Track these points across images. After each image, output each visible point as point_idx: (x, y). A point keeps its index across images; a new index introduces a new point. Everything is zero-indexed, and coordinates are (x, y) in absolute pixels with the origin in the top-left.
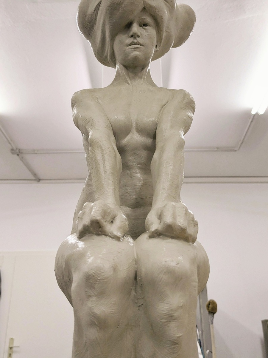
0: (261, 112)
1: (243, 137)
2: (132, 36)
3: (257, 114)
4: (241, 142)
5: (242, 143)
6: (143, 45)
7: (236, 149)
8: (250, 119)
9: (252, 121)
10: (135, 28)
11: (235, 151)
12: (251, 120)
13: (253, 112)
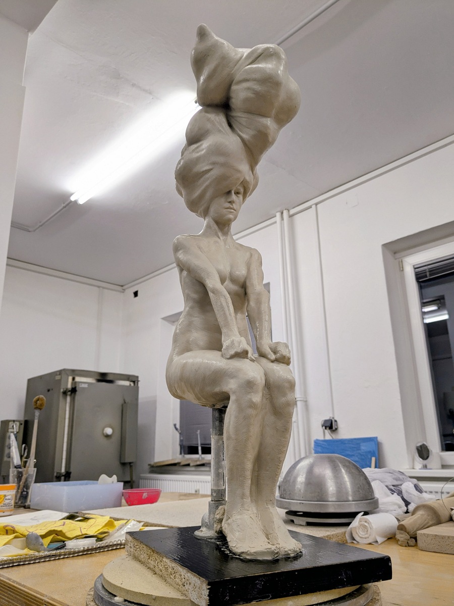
0: (81, 202)
1: (45, 221)
2: (230, 202)
3: (76, 202)
4: (41, 224)
5: (41, 226)
6: (235, 210)
7: (30, 230)
8: (64, 203)
9: (65, 207)
10: (234, 197)
11: (29, 231)
12: (65, 205)
13: (73, 199)
